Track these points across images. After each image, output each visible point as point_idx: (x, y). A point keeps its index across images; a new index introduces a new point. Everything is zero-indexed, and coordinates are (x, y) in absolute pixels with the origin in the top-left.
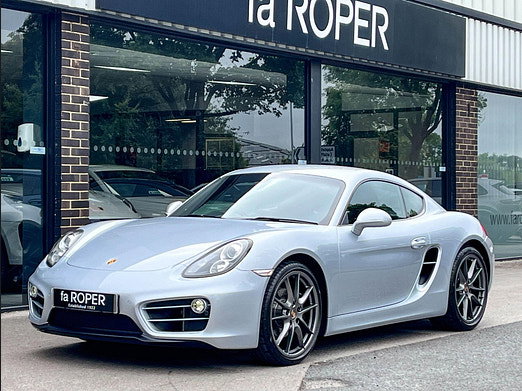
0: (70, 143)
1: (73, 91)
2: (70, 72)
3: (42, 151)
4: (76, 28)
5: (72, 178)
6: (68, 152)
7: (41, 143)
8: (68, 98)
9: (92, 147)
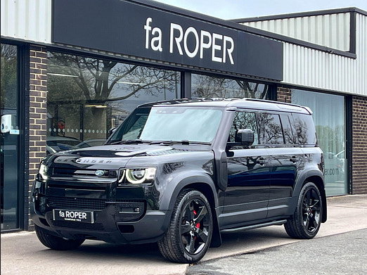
0: (35, 127)
1: (36, 94)
2: (35, 82)
3: (17, 132)
4: (39, 55)
5: (36, 149)
6: (34, 133)
7: (17, 127)
8: (34, 100)
9: (48, 130)
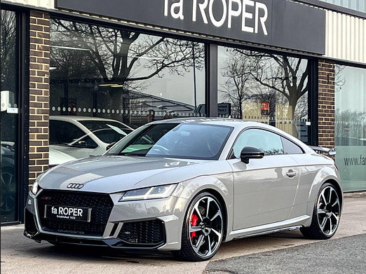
0: (36, 105)
1: (37, 67)
2: (36, 54)
3: (16, 111)
4: (40, 22)
5: (37, 131)
6: (34, 112)
7: (15, 105)
8: (34, 73)
9: (51, 109)
